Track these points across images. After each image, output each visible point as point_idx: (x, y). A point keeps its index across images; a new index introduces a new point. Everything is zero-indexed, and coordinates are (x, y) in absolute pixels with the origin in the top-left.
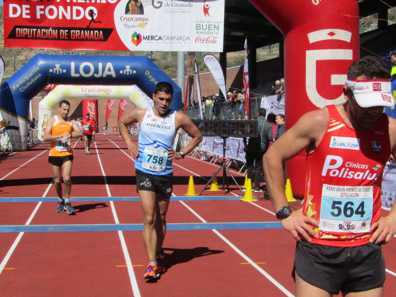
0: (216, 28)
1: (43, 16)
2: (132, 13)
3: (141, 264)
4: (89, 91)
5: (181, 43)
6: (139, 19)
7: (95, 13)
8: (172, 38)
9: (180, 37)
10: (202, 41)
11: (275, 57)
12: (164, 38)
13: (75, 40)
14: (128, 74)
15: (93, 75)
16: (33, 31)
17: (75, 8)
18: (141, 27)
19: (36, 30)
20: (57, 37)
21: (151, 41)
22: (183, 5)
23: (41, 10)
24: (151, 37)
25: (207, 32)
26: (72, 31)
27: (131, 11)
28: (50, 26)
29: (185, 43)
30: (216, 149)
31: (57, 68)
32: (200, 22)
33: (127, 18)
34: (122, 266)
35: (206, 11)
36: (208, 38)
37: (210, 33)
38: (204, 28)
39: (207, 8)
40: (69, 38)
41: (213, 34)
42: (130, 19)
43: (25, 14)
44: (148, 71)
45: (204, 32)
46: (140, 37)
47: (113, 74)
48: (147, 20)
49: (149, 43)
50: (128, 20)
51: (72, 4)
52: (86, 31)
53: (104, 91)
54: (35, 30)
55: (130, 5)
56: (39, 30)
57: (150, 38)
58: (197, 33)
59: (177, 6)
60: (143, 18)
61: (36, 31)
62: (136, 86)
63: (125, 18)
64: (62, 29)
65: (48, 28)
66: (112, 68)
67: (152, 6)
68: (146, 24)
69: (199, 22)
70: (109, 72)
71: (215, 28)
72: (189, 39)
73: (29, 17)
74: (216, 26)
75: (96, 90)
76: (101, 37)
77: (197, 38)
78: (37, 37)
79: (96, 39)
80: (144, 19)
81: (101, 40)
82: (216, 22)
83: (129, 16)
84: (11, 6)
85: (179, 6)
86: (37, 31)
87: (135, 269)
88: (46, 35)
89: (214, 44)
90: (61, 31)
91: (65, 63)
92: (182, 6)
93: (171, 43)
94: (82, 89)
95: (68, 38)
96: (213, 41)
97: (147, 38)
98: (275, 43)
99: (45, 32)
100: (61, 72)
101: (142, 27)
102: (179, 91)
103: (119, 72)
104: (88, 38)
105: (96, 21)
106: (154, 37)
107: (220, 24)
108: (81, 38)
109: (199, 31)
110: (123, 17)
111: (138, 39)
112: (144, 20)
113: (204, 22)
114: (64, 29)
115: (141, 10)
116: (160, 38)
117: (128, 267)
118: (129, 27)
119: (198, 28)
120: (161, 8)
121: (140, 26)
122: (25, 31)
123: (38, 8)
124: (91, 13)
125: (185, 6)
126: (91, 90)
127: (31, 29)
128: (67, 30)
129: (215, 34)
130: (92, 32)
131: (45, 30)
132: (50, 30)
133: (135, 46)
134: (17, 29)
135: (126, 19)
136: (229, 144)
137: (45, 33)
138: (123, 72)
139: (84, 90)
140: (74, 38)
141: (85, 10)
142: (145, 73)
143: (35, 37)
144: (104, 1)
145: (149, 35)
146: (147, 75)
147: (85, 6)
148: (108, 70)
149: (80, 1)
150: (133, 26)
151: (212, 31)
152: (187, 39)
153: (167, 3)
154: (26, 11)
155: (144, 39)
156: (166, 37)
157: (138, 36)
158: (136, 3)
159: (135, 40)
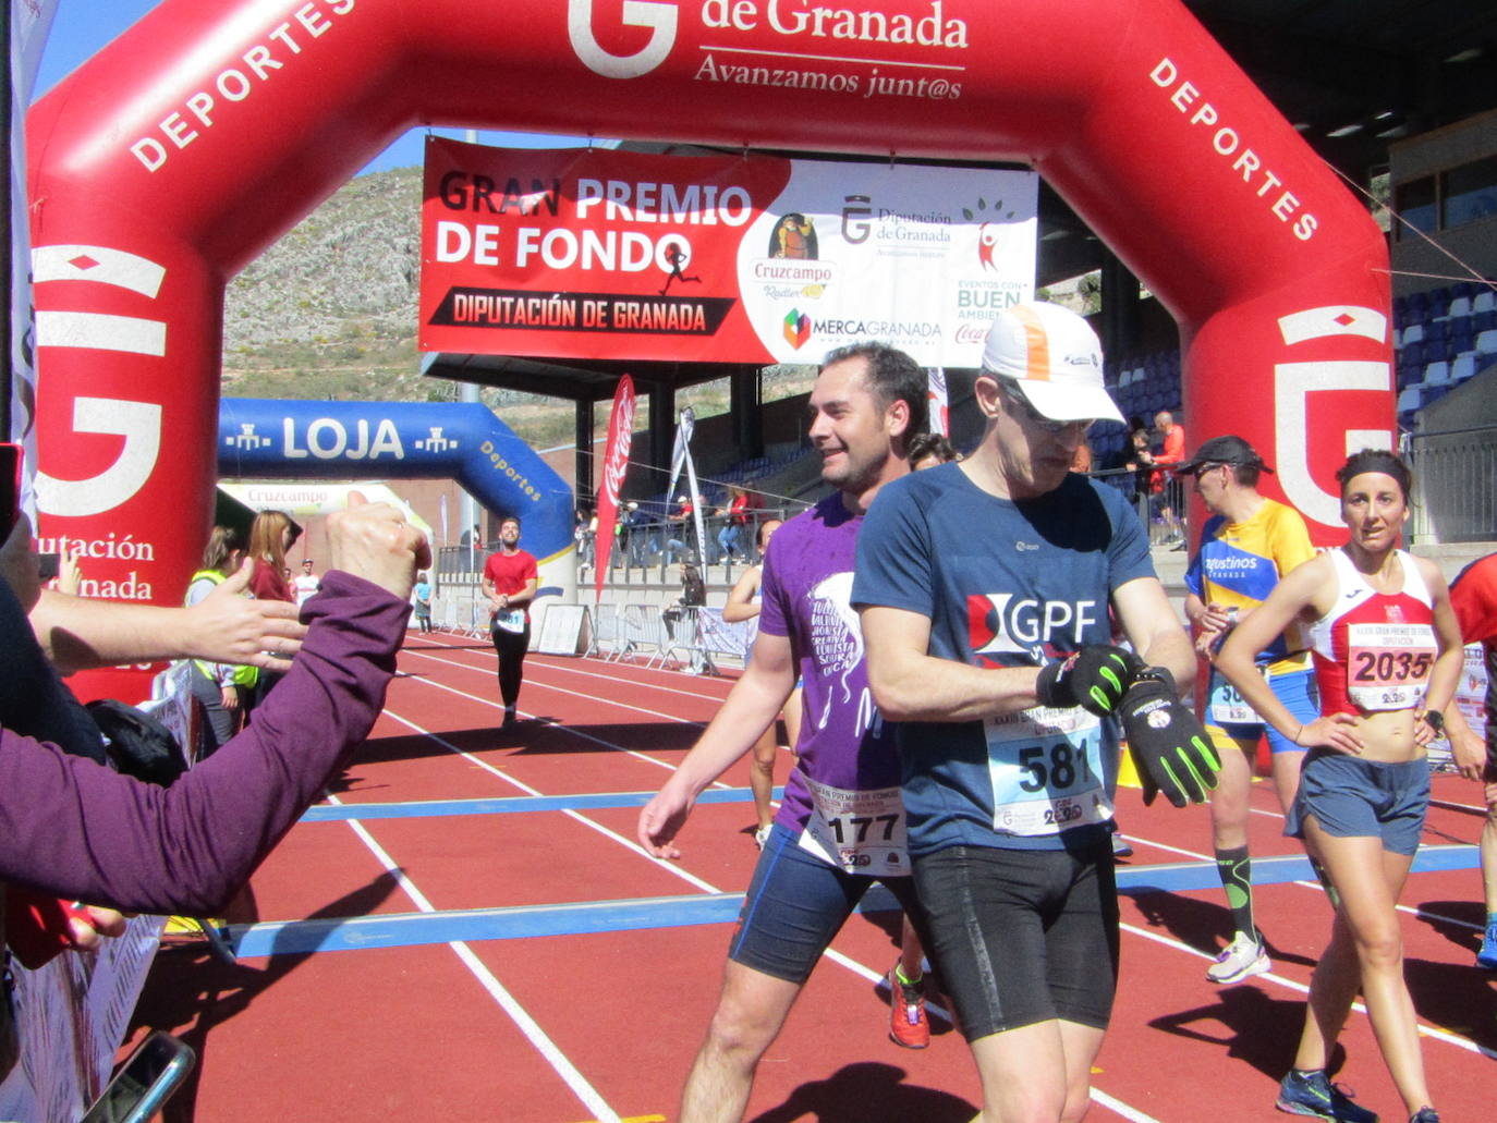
0: (1012, 299)
1: (534, 259)
2: (787, 256)
5: (916, 342)
6: (805, 273)
7: (683, 252)
8: (892, 328)
9: (916, 325)
10: (974, 339)
12: (872, 328)
14: (436, 450)
15: (344, 454)
16: (503, 304)
17: (628, 237)
18: (810, 294)
19: (512, 300)
20: (572, 323)
21: (835, 334)
22: (924, 236)
23: (532, 240)
24: (835, 324)
25: (986, 312)
26: (617, 305)
27: (784, 251)
28: (554, 290)
29: (927, 342)
31: (245, 433)
32: (969, 287)
33: (772, 270)
35: (985, 253)
38: (981, 300)
39: (988, 244)
40: (608, 326)
42: (779, 272)
43: (483, 254)
44: (488, 443)
45: (978, 312)
46: (805, 324)
47: (397, 449)
48: (827, 277)
49: (831, 340)
50: (776, 276)
51: (620, 226)
52: (656, 306)
54: (509, 301)
55: (782, 233)
56: (521, 301)
57: (834, 326)
58: (960, 316)
59: (909, 239)
60: (816, 271)
61: (514, 306)
63: (769, 269)
64: (590, 299)
65: (548, 295)
66: (394, 434)
67: (841, 236)
68: (824, 286)
69: (967, 286)
70: (386, 445)
71: (1010, 302)
72: (938, 331)
73: (494, 261)
74: (1012, 294)
75: (286, 497)
76: (699, 324)
77: (960, 330)
78: (516, 322)
79: (683, 327)
80: (819, 273)
81: (699, 332)
82: (1011, 286)
83: (780, 262)
84: (444, 228)
85: (914, 239)
86: (516, 301)
90: (587, 303)
91: (267, 420)
92: (922, 239)
95: (605, 325)
97: (825, 327)
99: (538, 306)
100: (257, 446)
101: (813, 294)
103: (414, 442)
104: (663, 327)
105: (685, 277)
106: (844, 324)
107: (1022, 291)
108: (642, 326)
109: (965, 310)
110: (762, 264)
111: (801, 328)
112: (819, 276)
113: (980, 286)
114: (596, 297)
115: (810, 247)
116: (861, 328)
118: (776, 295)
119: (964, 302)
121: (807, 292)
122: (481, 302)
123: (524, 233)
124: (671, 252)
125: (930, 240)
126: (274, 496)
127: (499, 300)
128: (605, 300)
130: (673, 307)
131: (537, 301)
132: (555, 300)
133: (793, 349)
134: (458, 297)
135: (770, 271)
137: (537, 312)
138: (424, 445)
139: (254, 496)
140: (623, 325)
141: (655, 244)
142: (483, 448)
143: (507, 321)
144: (710, 218)
145: (831, 319)
146: (488, 452)
147: (655, 232)
148: (382, 439)
149: (643, 216)
150: (788, 294)
152: (935, 332)
153: (884, 228)
154: (487, 243)
155: (817, 330)
156: (877, 324)
157: (802, 323)
158: (800, 227)
159: (792, 332)
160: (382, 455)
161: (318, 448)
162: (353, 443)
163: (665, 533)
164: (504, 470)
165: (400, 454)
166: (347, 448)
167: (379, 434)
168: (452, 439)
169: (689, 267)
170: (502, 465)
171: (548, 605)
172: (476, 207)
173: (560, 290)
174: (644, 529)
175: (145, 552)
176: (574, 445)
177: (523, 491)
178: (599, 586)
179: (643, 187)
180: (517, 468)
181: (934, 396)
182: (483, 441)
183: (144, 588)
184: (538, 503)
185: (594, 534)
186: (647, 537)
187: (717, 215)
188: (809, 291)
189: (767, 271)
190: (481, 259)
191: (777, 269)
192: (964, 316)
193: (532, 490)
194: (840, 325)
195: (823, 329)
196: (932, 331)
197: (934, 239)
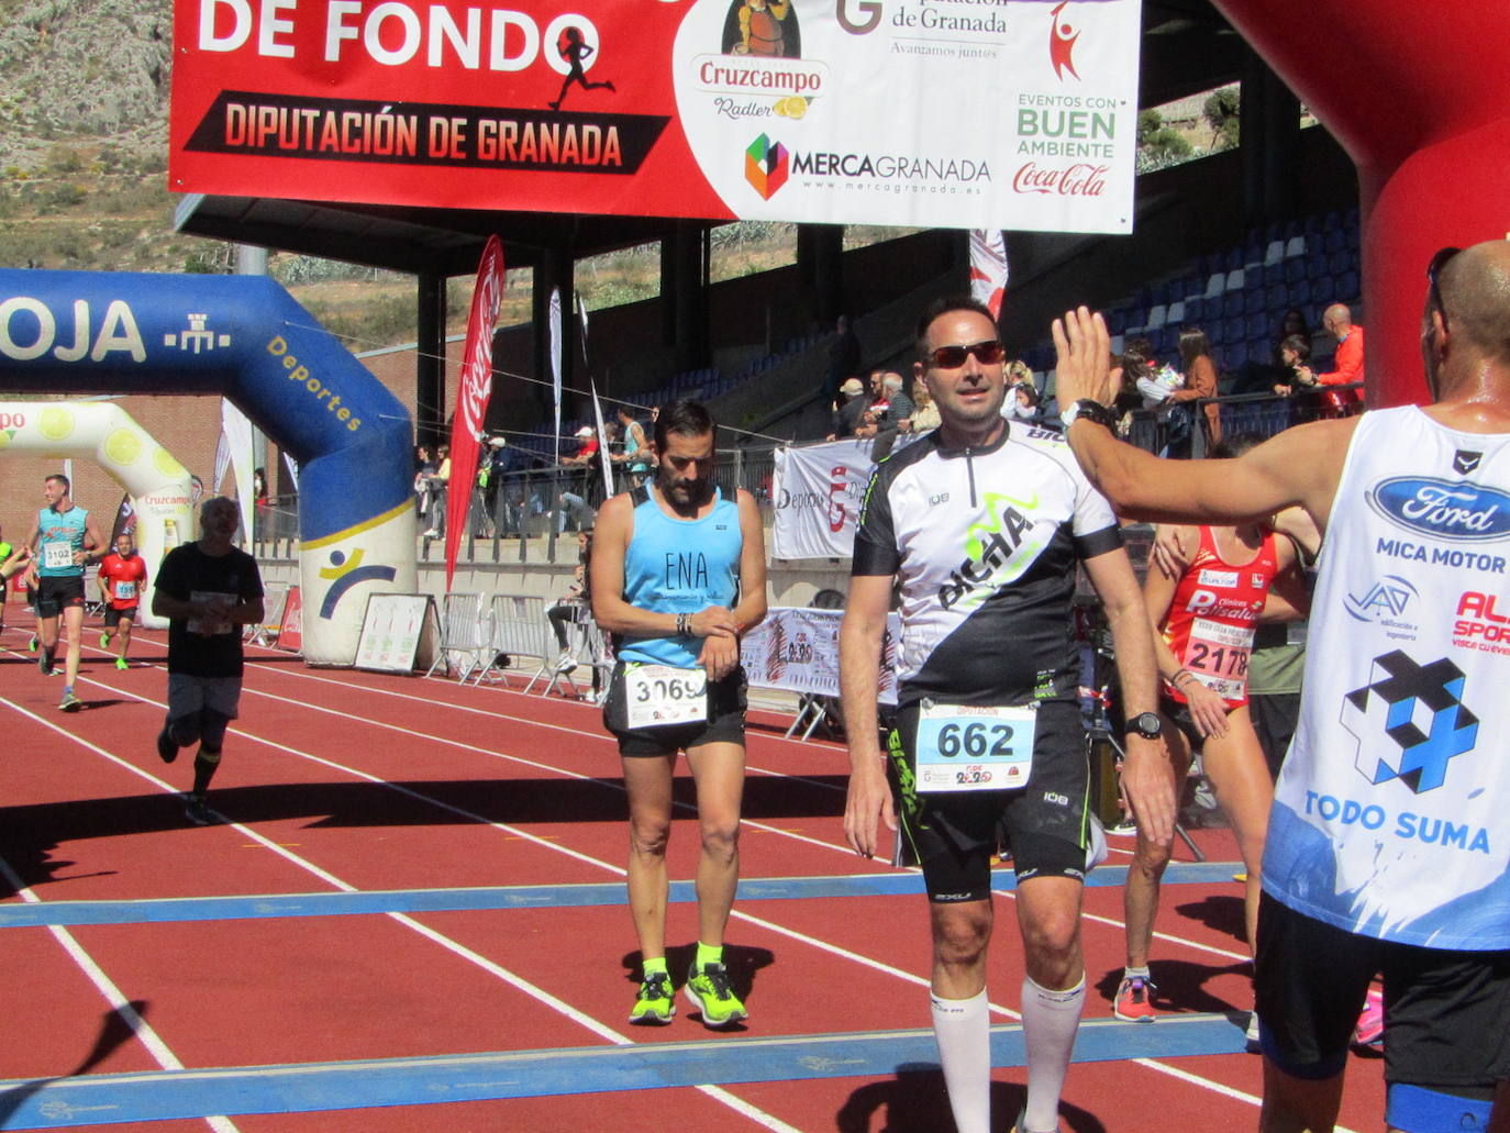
0: (1103, 125)
1: (353, 49)
2: (751, 52)
5: (952, 190)
6: (781, 78)
7: (587, 42)
8: (917, 168)
9: (952, 163)
10: (1042, 187)
12: (884, 167)
13: (496, 164)
14: (197, 350)
15: (49, 354)
16: (303, 120)
17: (501, 18)
18: (788, 113)
19: (317, 113)
20: (412, 152)
21: (827, 176)
22: (966, 23)
23: (348, 20)
24: (826, 159)
25: (1062, 144)
26: (483, 124)
27: (745, 43)
28: (382, 100)
29: (969, 191)
32: (1037, 102)
33: (728, 71)
35: (1061, 51)
36: (1070, 170)
37: (1075, 152)
38: (1053, 126)
39: (1065, 37)
40: (469, 156)
41: (1086, 153)
42: (740, 76)
43: (272, 39)
44: (279, 339)
46: (780, 158)
47: (135, 347)
48: (815, 85)
49: (819, 185)
50: (735, 82)
52: (544, 126)
54: (311, 114)
55: (744, 14)
56: (331, 115)
57: (824, 163)
58: (1021, 149)
59: (942, 26)
60: (797, 76)
61: (319, 122)
63: (723, 71)
64: (437, 115)
65: (374, 108)
66: (130, 324)
67: (837, 23)
68: (809, 99)
69: (1031, 102)
70: (118, 340)
71: (1099, 127)
72: (987, 174)
73: (288, 52)
74: (1103, 119)
76: (612, 156)
77: (1021, 171)
78: (323, 148)
79: (586, 161)
80: (801, 78)
81: (611, 169)
82: (1100, 103)
83: (739, 62)
85: (950, 27)
88: (362, 140)
89: (1094, 196)
90: (434, 121)
92: (962, 28)
93: (915, 189)
95: (463, 156)
96: (1087, 184)
97: (811, 164)
99: (358, 124)
101: (793, 111)
102: (404, 420)
103: (161, 337)
104: (555, 160)
105: (590, 82)
106: (841, 160)
107: (1119, 111)
108: (522, 158)
109: (1029, 140)
110: (711, 64)
111: (773, 165)
112: (801, 84)
113: (1052, 103)
114: (449, 112)
115: (788, 40)
116: (866, 166)
118: (734, 112)
119: (1026, 128)
120: (873, 32)
121: (782, 108)
122: (268, 116)
123: (336, 8)
124: (569, 42)
125: (974, 28)
127: (296, 112)
128: (457, 117)
129: (1096, 155)
130: (571, 129)
131: (357, 116)
132: (385, 115)
133: (760, 197)
134: (232, 108)
135: (725, 74)
137: (356, 132)
138: (179, 341)
140: (492, 156)
141: (542, 29)
142: (271, 347)
143: (309, 146)
145: (822, 152)
146: (276, 353)
147: (543, 11)
148: (112, 331)
150: (753, 111)
151: (1083, 143)
152: (980, 173)
153: (903, 8)
154: (278, 22)
155: (798, 168)
156: (892, 160)
157: (775, 156)
158: (770, 5)
159: (760, 170)
160: (112, 355)
161: (12, 345)
162: (65, 336)
163: (556, 483)
164: (305, 381)
165: (139, 354)
166: (56, 343)
167: (106, 323)
168: (225, 332)
170: (301, 374)
171: (371, 595)
173: (393, 100)
174: (522, 477)
176: (416, 345)
177: (335, 414)
178: (451, 566)
180: (323, 377)
181: (981, 275)
182: (274, 337)
184: (354, 433)
185: (445, 483)
186: (527, 488)
188: (785, 107)
189: (720, 73)
190: (268, 48)
191: (736, 72)
192: (1026, 149)
193: (348, 413)
194: (834, 161)
195: (808, 167)
196: (977, 173)
197: (980, 29)
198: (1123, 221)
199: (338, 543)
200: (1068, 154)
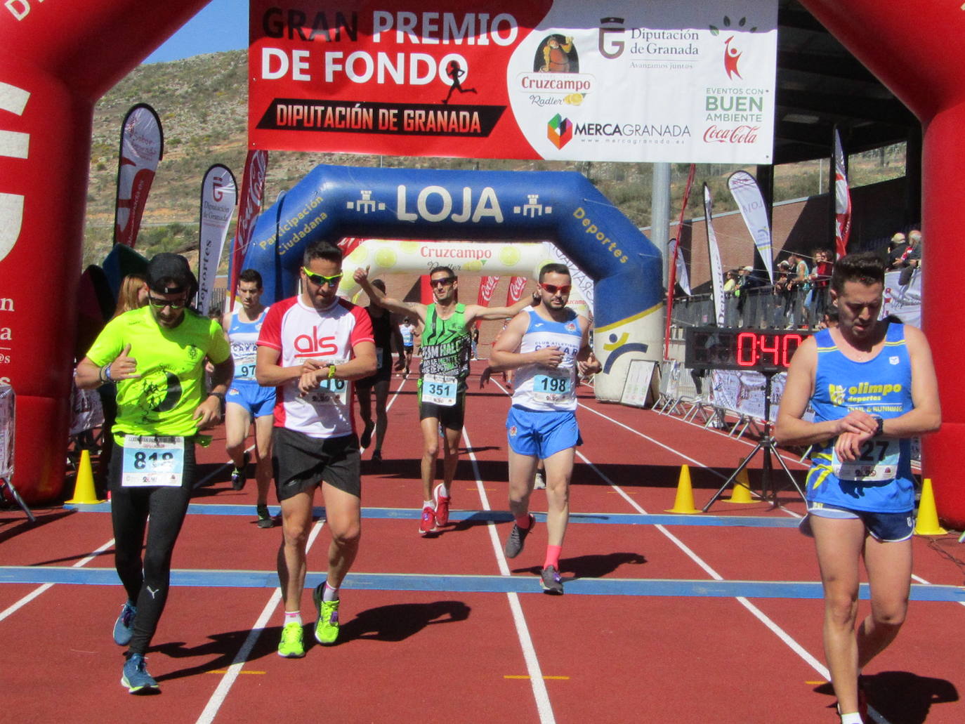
0: (756, 104)
1: (341, 76)
2: (551, 70)
3: (566, 674)
4: (439, 254)
5: (668, 142)
6: (568, 84)
7: (461, 69)
8: (646, 130)
9: (667, 127)
10: (720, 139)
11: (894, 176)
12: (627, 131)
13: (414, 133)
14: (533, 216)
15: (449, 216)
16: (316, 112)
17: (415, 58)
18: (572, 102)
19: (323, 108)
20: (371, 126)
21: (594, 136)
22: (674, 50)
23: (336, 61)
24: (594, 127)
25: (732, 115)
26: (406, 112)
27: (547, 66)
28: (356, 101)
29: (678, 142)
30: (745, 401)
31: (363, 199)
32: (716, 93)
33: (537, 82)
34: (519, 677)
35: (731, 63)
36: (736, 131)
37: (740, 119)
38: (727, 105)
39: (733, 56)
40: (398, 129)
41: (746, 120)
42: (544, 84)
43: (298, 72)
44: (580, 209)
45: (725, 115)
46: (567, 127)
47: (497, 214)
48: (587, 87)
49: (589, 141)
50: (541, 87)
51: (408, 48)
52: (439, 113)
53: (474, 257)
54: (320, 109)
55: (546, 51)
56: (330, 109)
57: (593, 129)
58: (708, 118)
59: (659, 53)
60: (577, 82)
61: (324, 113)
62: (553, 246)
63: (534, 81)
64: (383, 108)
65: (352, 105)
66: (494, 201)
67: (599, 53)
68: (584, 95)
69: (714, 92)
70: (488, 210)
71: (753, 105)
72: (688, 132)
73: (307, 78)
74: (755, 98)
75: (454, 253)
76: (476, 127)
77: (708, 131)
78: (326, 126)
79: (461, 130)
80: (579, 84)
81: (475, 134)
82: (754, 91)
83: (543, 76)
84: (267, 53)
85: (664, 52)
86: (326, 109)
87: (550, 686)
88: (346, 123)
89: (750, 143)
90: (381, 111)
91: (383, 187)
92: (672, 53)
93: (645, 141)
94: (423, 249)
95: (396, 129)
96: (747, 137)
97: (585, 130)
98: (896, 143)
99: (343, 113)
100: (373, 210)
101: (574, 101)
102: (656, 257)
103: (512, 209)
104: (445, 130)
105: (463, 89)
106: (603, 126)
107: (765, 96)
108: (428, 130)
109: (713, 113)
110: (528, 78)
111: (564, 131)
112: (579, 87)
113: (726, 92)
115: (572, 63)
116: (617, 130)
117: (532, 679)
118: (541, 102)
119: (713, 106)
120: (620, 57)
121: (568, 100)
122: (298, 110)
123: (330, 56)
124: (452, 69)
125: (679, 53)
126: (444, 252)
127: (312, 108)
128: (395, 109)
129: (752, 120)
130: (454, 114)
131: (343, 109)
132: (357, 108)
133: (557, 149)
134: (280, 107)
136: (778, 388)
137: (343, 117)
138: (522, 210)
139: (426, 252)
140: (411, 129)
141: (438, 63)
142: (575, 214)
143: (319, 125)
144: (483, 40)
145: (591, 123)
146: (578, 217)
147: (438, 53)
148: (484, 205)
149: (427, 41)
150: (549, 102)
151: (745, 114)
152: (684, 132)
153: (636, 44)
154: (301, 64)
155: (578, 131)
156: (632, 126)
157: (564, 126)
158: (562, 46)
159: (556, 134)
160: (483, 218)
161: (427, 212)
162: (458, 208)
164: (594, 235)
165: (499, 218)
166: (453, 212)
167: (481, 200)
168: (549, 206)
169: (466, 79)
170: (593, 229)
171: (632, 360)
172: (291, 36)
173: (361, 101)
175: (7, 305)
177: (612, 253)
179: (427, 16)
180: (607, 232)
182: (578, 208)
183: (6, 331)
184: (625, 265)
187: (489, 37)
188: (570, 99)
189: (533, 83)
190: (297, 76)
191: (542, 82)
192: (711, 118)
193: (621, 253)
194: (599, 127)
195: (583, 132)
196: (682, 131)
197: (683, 53)
198: (767, 157)
199: (615, 329)
200: (735, 120)
